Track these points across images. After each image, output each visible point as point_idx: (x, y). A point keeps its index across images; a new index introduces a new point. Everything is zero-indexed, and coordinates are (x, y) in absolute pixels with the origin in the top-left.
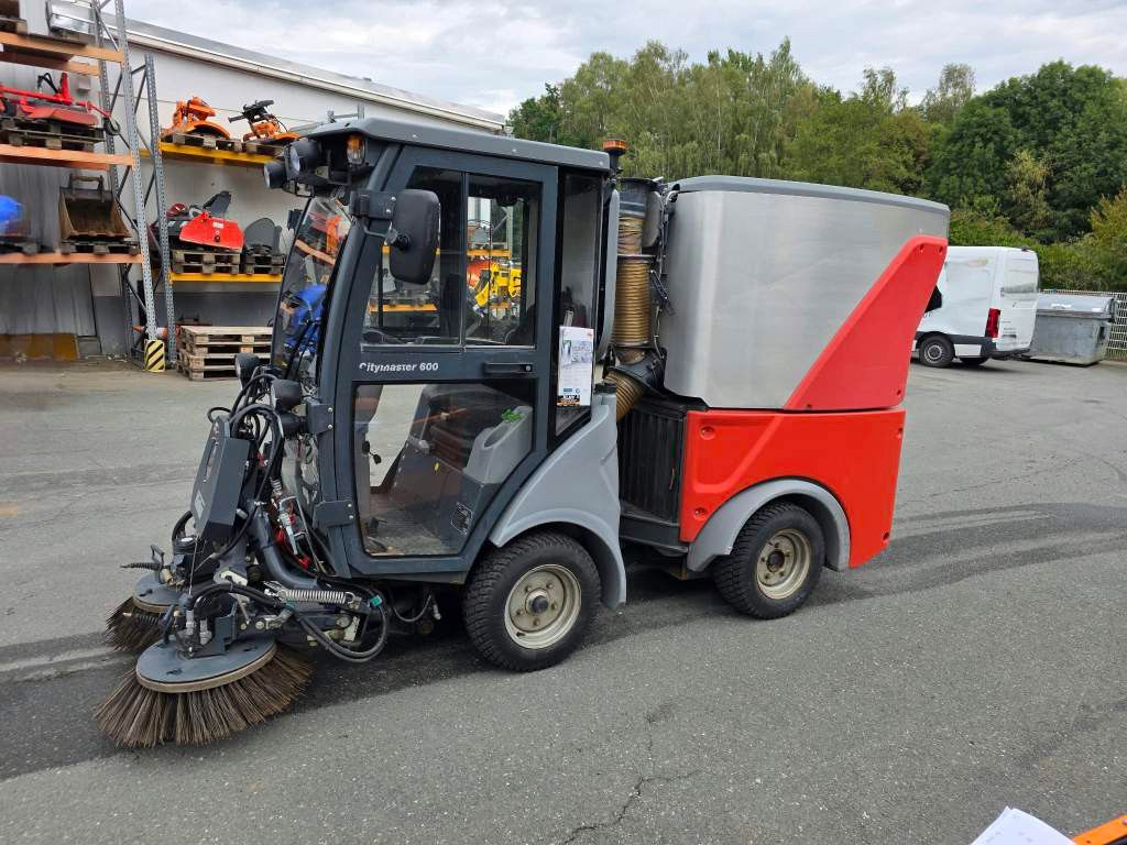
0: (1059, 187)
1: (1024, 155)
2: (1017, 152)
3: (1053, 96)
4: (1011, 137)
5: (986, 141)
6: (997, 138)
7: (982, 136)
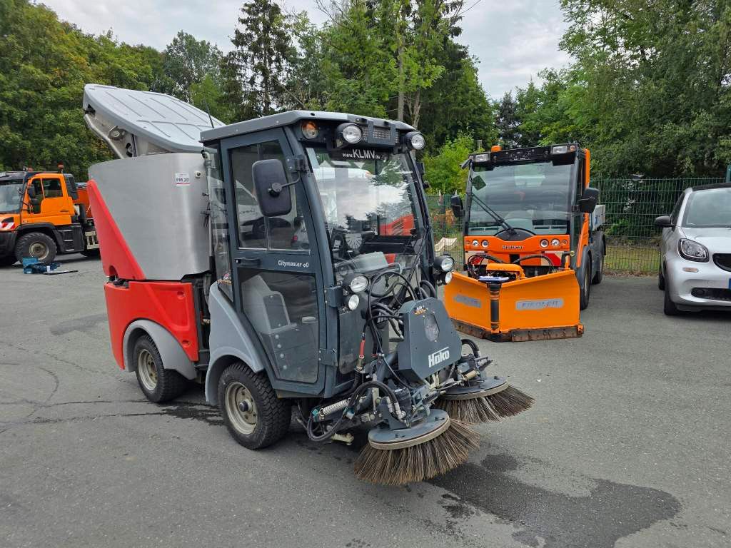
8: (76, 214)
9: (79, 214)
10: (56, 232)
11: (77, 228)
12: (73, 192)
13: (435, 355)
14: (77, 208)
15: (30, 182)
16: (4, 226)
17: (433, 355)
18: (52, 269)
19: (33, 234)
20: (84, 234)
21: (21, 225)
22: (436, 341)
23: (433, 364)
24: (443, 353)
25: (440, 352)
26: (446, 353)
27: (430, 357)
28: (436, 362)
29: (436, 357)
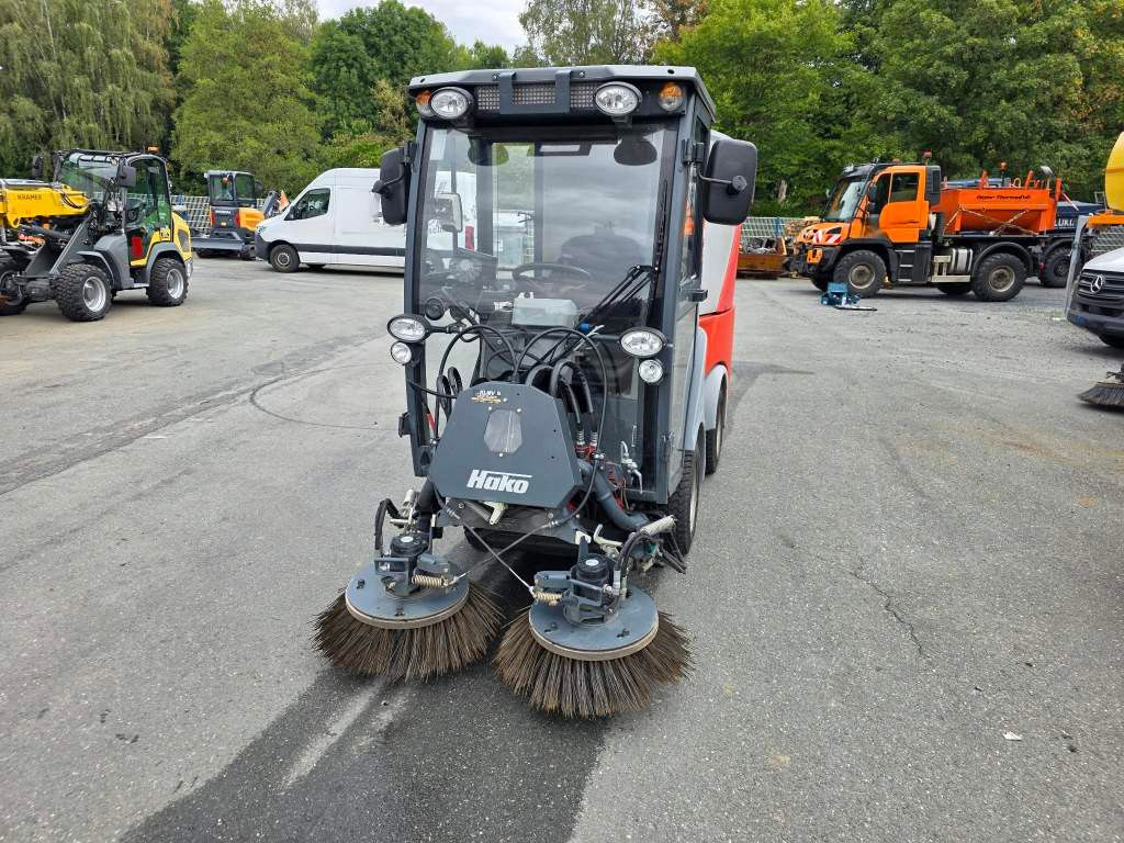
0: (415, 115)
1: (383, 83)
2: (377, 81)
3: (396, 32)
4: (369, 66)
5: (350, 66)
6: (357, 65)
7: (344, 61)
8: (929, 227)
9: (933, 227)
10: (891, 252)
11: (923, 249)
12: (934, 194)
13: (489, 475)
14: (933, 218)
15: (876, 179)
16: (828, 239)
17: (484, 473)
18: (848, 302)
19: (860, 252)
20: (932, 258)
21: (848, 238)
22: (501, 455)
23: (479, 486)
24: (512, 481)
25: (506, 476)
26: (519, 482)
27: (475, 472)
28: (487, 487)
29: (490, 479)
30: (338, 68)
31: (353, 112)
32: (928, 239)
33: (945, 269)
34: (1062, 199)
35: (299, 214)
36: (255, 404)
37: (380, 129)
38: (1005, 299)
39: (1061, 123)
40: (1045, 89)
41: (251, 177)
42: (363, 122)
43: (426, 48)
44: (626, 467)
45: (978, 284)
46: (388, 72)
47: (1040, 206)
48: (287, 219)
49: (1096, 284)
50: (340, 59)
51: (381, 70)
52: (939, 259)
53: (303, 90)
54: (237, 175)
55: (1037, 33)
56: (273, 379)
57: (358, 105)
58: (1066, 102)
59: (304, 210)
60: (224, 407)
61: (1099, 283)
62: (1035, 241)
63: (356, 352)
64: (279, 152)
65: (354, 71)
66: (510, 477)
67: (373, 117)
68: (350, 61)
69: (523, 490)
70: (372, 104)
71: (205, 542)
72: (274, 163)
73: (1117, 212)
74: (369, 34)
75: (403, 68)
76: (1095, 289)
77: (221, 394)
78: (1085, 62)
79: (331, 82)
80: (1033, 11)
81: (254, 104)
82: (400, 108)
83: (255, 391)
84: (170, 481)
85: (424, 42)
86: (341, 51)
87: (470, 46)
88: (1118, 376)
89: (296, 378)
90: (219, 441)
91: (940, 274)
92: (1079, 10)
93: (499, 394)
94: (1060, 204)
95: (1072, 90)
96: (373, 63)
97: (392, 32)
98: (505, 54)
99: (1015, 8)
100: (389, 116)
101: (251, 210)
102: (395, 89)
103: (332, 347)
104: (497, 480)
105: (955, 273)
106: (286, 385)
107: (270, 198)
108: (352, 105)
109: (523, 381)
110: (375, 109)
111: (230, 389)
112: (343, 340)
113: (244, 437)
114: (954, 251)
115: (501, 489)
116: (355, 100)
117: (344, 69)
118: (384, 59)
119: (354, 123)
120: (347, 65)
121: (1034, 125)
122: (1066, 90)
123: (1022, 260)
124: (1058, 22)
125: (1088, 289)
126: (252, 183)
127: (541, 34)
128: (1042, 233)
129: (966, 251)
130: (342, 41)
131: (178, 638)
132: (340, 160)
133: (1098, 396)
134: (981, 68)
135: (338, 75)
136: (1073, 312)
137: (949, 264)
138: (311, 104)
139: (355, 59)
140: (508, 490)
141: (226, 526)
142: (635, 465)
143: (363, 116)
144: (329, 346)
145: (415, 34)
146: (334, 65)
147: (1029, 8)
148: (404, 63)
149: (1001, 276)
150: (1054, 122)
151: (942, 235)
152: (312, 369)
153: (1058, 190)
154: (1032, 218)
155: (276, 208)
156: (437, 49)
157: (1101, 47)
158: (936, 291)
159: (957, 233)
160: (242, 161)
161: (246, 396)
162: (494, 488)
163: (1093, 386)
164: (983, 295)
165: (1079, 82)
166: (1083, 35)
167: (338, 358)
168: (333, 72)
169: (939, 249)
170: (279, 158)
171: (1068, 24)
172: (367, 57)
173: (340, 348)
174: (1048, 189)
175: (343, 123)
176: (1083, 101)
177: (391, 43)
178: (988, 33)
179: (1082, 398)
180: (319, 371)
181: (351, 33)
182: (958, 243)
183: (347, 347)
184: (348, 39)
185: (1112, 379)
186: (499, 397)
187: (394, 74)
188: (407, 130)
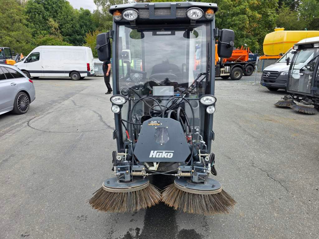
0: (63, 30)
1: (51, 20)
2: (49, 19)
3: (54, 4)
4: (46, 14)
5: (39, 14)
6: (41, 14)
7: (37, 12)
9: (220, 61)
11: (218, 67)
13: (157, 152)
14: (220, 59)
17: (156, 152)
20: (220, 69)
22: (162, 144)
23: (154, 157)
24: (166, 154)
25: (164, 152)
26: (170, 154)
27: (152, 152)
28: (157, 157)
29: (158, 154)
30: (35, 15)
31: (41, 29)
32: (219, 64)
33: (223, 72)
34: (250, 53)
35: (29, 61)
36: (30, 126)
37: (51, 34)
38: (238, 79)
39: (245, 33)
40: (240, 24)
41: (10, 49)
42: (45, 32)
43: (64, 8)
44: (202, 143)
45: (232, 76)
46: (52, 16)
47: (244, 55)
48: (25, 62)
49: (268, 74)
50: (35, 11)
51: (50, 16)
52: (222, 69)
53: (25, 21)
54: (5, 48)
55: (237, 9)
56: (34, 117)
57: (43, 26)
58: (245, 27)
59: (31, 59)
60: (18, 129)
61: (269, 74)
62: (244, 64)
63: (60, 105)
64: (17, 41)
65: (41, 16)
66: (166, 152)
67: (48, 30)
68: (39, 12)
69: (171, 157)
70: (48, 26)
71: (29, 184)
72: (16, 45)
73: (266, 56)
74: (45, 4)
75: (57, 15)
76: (268, 76)
77: (16, 124)
78: (249, 17)
79: (33, 19)
80: (236, 4)
81: (8, 25)
82: (57, 27)
83: (28, 122)
84: (7, 160)
85: (63, 7)
86: (36, 9)
87: (79, 9)
88: (283, 99)
89: (42, 116)
90: (21, 142)
91: (222, 73)
92: (246, 4)
93: (159, 122)
94: (250, 54)
95: (247, 24)
96: (47, 13)
97: (53, 4)
98: (90, 12)
99: (232, 3)
100: (54, 30)
101: (10, 60)
102: (55, 22)
103: (51, 104)
104: (161, 154)
105: (226, 73)
106: (39, 119)
107: (17, 56)
108: (41, 26)
109: (166, 116)
110: (49, 28)
111: (19, 122)
112: (54, 102)
113: (30, 140)
114: (225, 67)
115: (163, 157)
116: (42, 25)
117: (37, 15)
118: (51, 12)
119: (42, 32)
120: (38, 14)
121: (238, 34)
122: (245, 24)
123: (242, 69)
124: (242, 7)
125: (266, 76)
126: (10, 51)
127: (101, 6)
128: (246, 62)
129: (228, 67)
130: (36, 6)
131: (32, 230)
132: (40, 43)
133: (280, 104)
134: (224, 18)
135: (35, 17)
136: (262, 82)
137: (224, 71)
138: (27, 25)
139: (41, 12)
140: (165, 157)
141: (36, 176)
142: (205, 143)
143: (45, 30)
144: (49, 104)
145: (60, 5)
146: (33, 13)
147: (235, 3)
148: (57, 14)
149: (237, 73)
150: (243, 33)
151: (222, 63)
152: (46, 113)
153: (249, 50)
154: (243, 58)
155: (19, 59)
156: (68, 9)
157: (252, 14)
158: (220, 78)
159: (226, 62)
160: (5, 44)
161: (26, 124)
162: (160, 157)
163: (277, 101)
164: (233, 78)
165: (248, 22)
166: (248, 10)
167: (54, 108)
168: (33, 16)
169: (222, 67)
170: (18, 43)
171: (245, 7)
172: (45, 11)
173: (54, 104)
174: (247, 50)
175: (38, 32)
176: (249, 27)
177: (53, 7)
178: (225, 9)
179: (275, 105)
180: (49, 113)
181: (39, 3)
182: (226, 65)
183: (56, 104)
184: (38, 6)
185: (282, 100)
186: (159, 123)
187: (54, 17)
188: (60, 34)
